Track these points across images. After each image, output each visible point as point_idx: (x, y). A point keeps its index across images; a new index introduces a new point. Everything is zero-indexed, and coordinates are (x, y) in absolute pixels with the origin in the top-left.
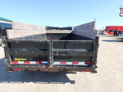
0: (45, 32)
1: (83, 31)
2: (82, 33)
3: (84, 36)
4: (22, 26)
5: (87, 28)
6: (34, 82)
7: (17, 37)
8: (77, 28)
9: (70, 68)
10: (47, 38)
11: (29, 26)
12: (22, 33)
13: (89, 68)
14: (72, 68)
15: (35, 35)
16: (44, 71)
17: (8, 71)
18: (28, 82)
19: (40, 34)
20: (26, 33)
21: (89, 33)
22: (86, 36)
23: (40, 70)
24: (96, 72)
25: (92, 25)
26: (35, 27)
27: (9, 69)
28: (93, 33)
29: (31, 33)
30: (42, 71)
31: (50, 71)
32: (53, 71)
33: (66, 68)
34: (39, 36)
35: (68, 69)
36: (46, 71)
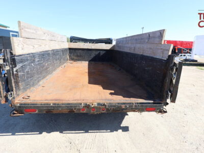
0: (67, 45)
1: (138, 46)
2: (134, 50)
3: (141, 54)
4: (34, 32)
5: (147, 41)
6: (61, 132)
7: (28, 53)
8: (123, 41)
9: (126, 106)
10: (70, 56)
11: (45, 34)
12: (35, 45)
13: (156, 106)
14: (129, 106)
15: (53, 50)
16: (81, 112)
17: (14, 114)
18: (49, 133)
19: (60, 48)
20: (41, 46)
21: (151, 49)
22: (145, 54)
23: (74, 111)
24: (166, 112)
25: (159, 36)
26: (53, 36)
27: (16, 111)
28: (162, 49)
29: (47, 46)
30: (78, 112)
31: (92, 112)
32: (97, 111)
33: (121, 106)
34: (58, 51)
35: (124, 107)
36: (84, 112)
